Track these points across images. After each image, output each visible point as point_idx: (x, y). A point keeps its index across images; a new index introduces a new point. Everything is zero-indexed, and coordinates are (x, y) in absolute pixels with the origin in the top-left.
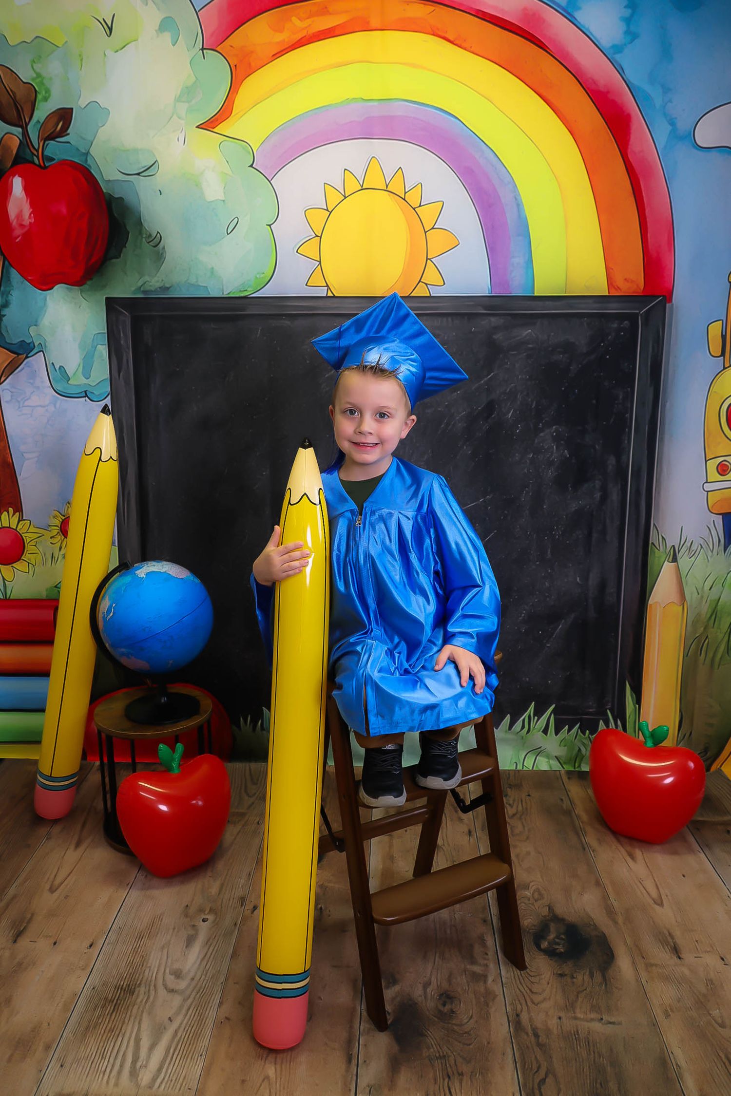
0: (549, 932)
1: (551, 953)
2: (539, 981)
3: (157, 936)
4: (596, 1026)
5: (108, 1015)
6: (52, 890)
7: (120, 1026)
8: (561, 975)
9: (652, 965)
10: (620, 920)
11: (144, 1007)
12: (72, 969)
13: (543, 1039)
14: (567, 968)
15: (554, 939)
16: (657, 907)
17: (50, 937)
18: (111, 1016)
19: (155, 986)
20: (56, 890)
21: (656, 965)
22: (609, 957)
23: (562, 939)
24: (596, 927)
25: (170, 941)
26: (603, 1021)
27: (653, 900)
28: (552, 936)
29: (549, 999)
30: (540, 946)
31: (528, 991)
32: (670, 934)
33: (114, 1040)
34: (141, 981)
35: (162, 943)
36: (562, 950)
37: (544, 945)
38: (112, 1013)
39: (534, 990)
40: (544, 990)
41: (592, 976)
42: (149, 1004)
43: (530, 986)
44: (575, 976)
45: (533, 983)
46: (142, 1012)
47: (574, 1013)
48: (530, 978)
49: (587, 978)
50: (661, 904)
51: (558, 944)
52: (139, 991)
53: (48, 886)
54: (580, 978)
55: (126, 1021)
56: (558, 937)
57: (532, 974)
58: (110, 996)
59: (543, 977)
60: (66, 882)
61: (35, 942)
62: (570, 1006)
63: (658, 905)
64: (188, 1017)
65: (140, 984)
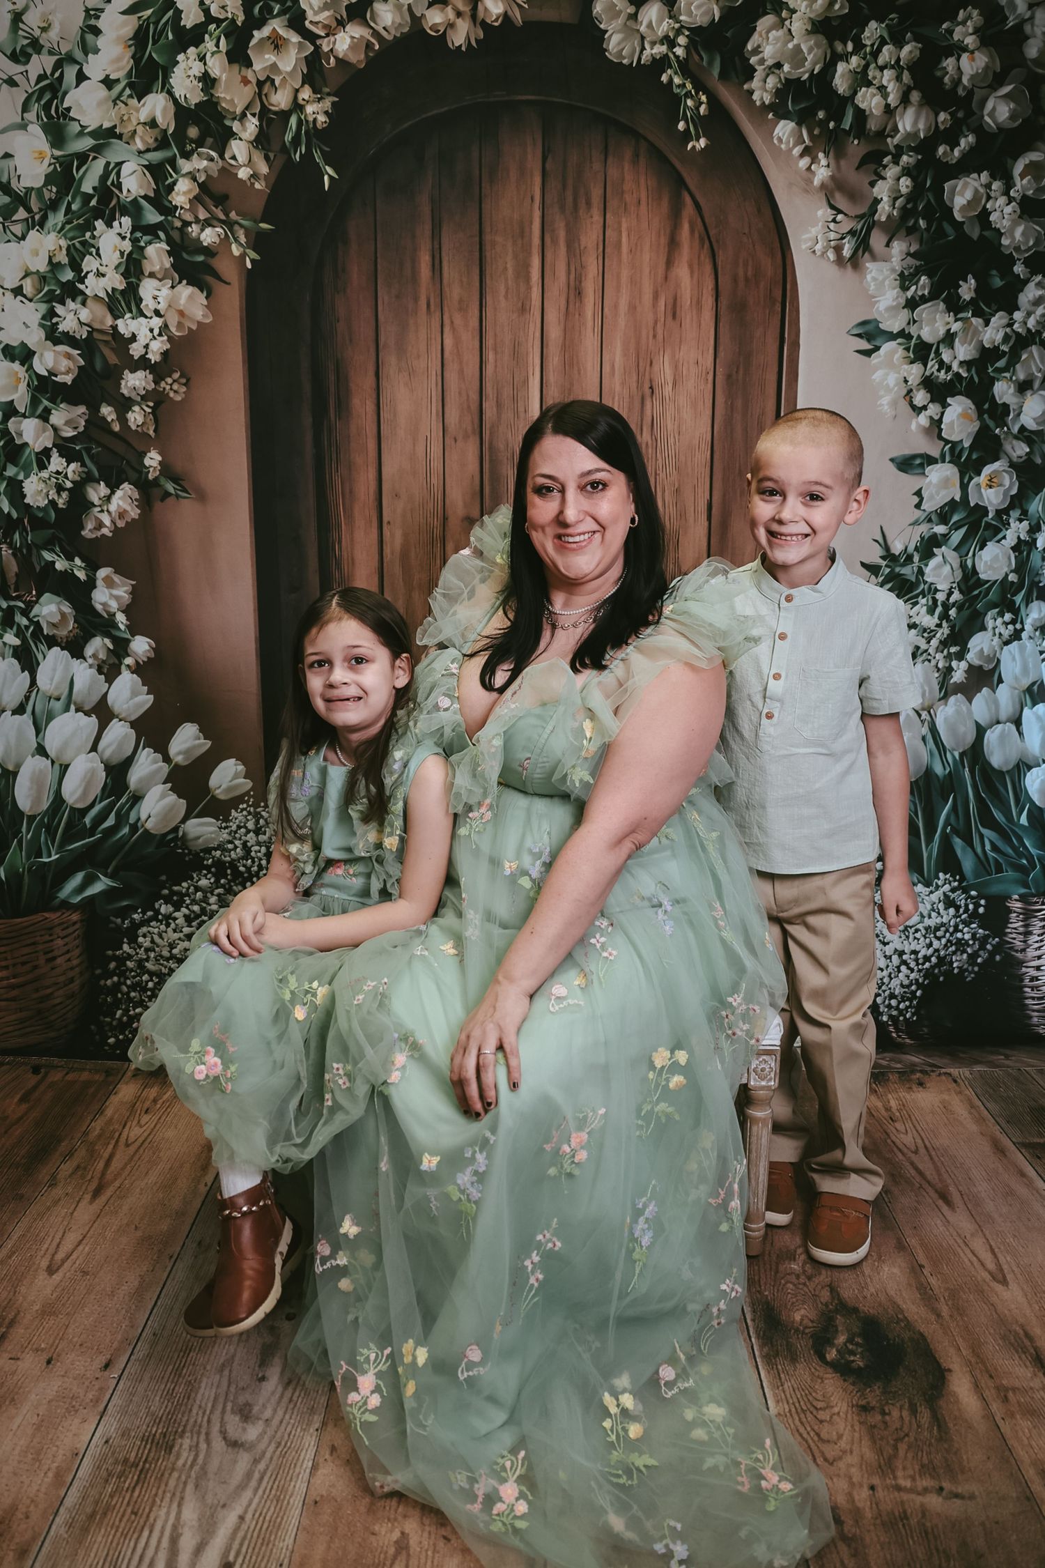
0: (837, 1331)
1: (843, 1369)
2: (831, 1417)
3: (213, 1347)
4: (934, 1502)
5: (127, 1491)
6: (51, 1271)
7: (147, 1510)
8: (865, 1409)
9: (1007, 1390)
10: (945, 1311)
11: (189, 1476)
12: (73, 1407)
13: (849, 1528)
14: (873, 1396)
15: (845, 1344)
16: (999, 1288)
17: (43, 1350)
18: (133, 1491)
19: (207, 1434)
20: (58, 1269)
21: (1014, 1389)
22: (937, 1378)
23: (857, 1344)
24: (909, 1325)
25: (233, 1356)
26: (944, 1493)
27: (990, 1273)
28: (841, 1339)
29: (851, 1452)
30: (825, 1358)
31: (816, 1438)
32: (1027, 1335)
33: (135, 1536)
34: (185, 1426)
35: (222, 1361)
36: (861, 1364)
37: (832, 1354)
38: (134, 1488)
39: (824, 1435)
40: (840, 1437)
41: (913, 1411)
42: (197, 1468)
43: (816, 1428)
44: (887, 1411)
45: (821, 1422)
46: (185, 1483)
47: (895, 1478)
48: (815, 1412)
49: (905, 1413)
50: (1004, 1282)
51: (853, 1353)
52: (181, 1446)
53: (44, 1263)
54: (895, 1413)
55: (158, 1500)
56: (850, 1340)
57: (819, 1405)
58: (133, 1454)
59: (836, 1410)
60: (74, 1256)
61: (18, 1359)
62: (886, 1466)
63: (998, 1282)
64: (260, 1492)
65: (184, 1432)
